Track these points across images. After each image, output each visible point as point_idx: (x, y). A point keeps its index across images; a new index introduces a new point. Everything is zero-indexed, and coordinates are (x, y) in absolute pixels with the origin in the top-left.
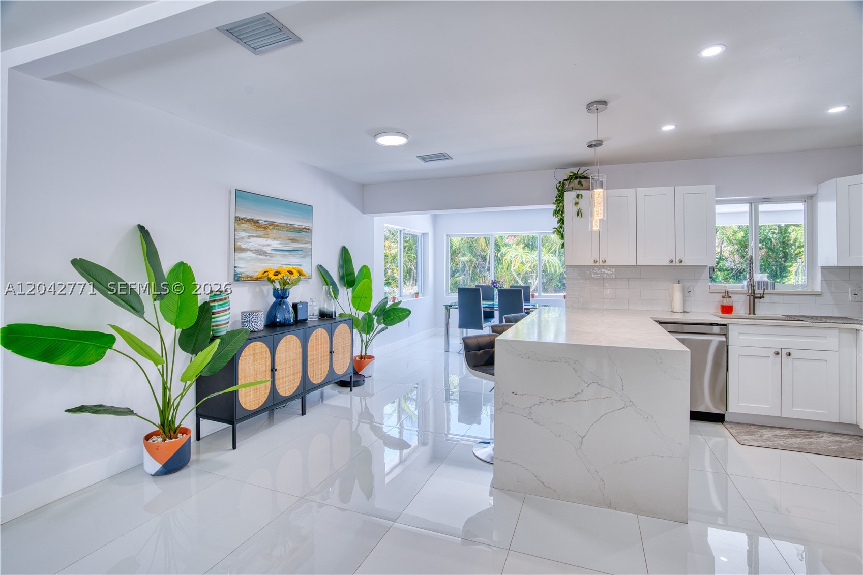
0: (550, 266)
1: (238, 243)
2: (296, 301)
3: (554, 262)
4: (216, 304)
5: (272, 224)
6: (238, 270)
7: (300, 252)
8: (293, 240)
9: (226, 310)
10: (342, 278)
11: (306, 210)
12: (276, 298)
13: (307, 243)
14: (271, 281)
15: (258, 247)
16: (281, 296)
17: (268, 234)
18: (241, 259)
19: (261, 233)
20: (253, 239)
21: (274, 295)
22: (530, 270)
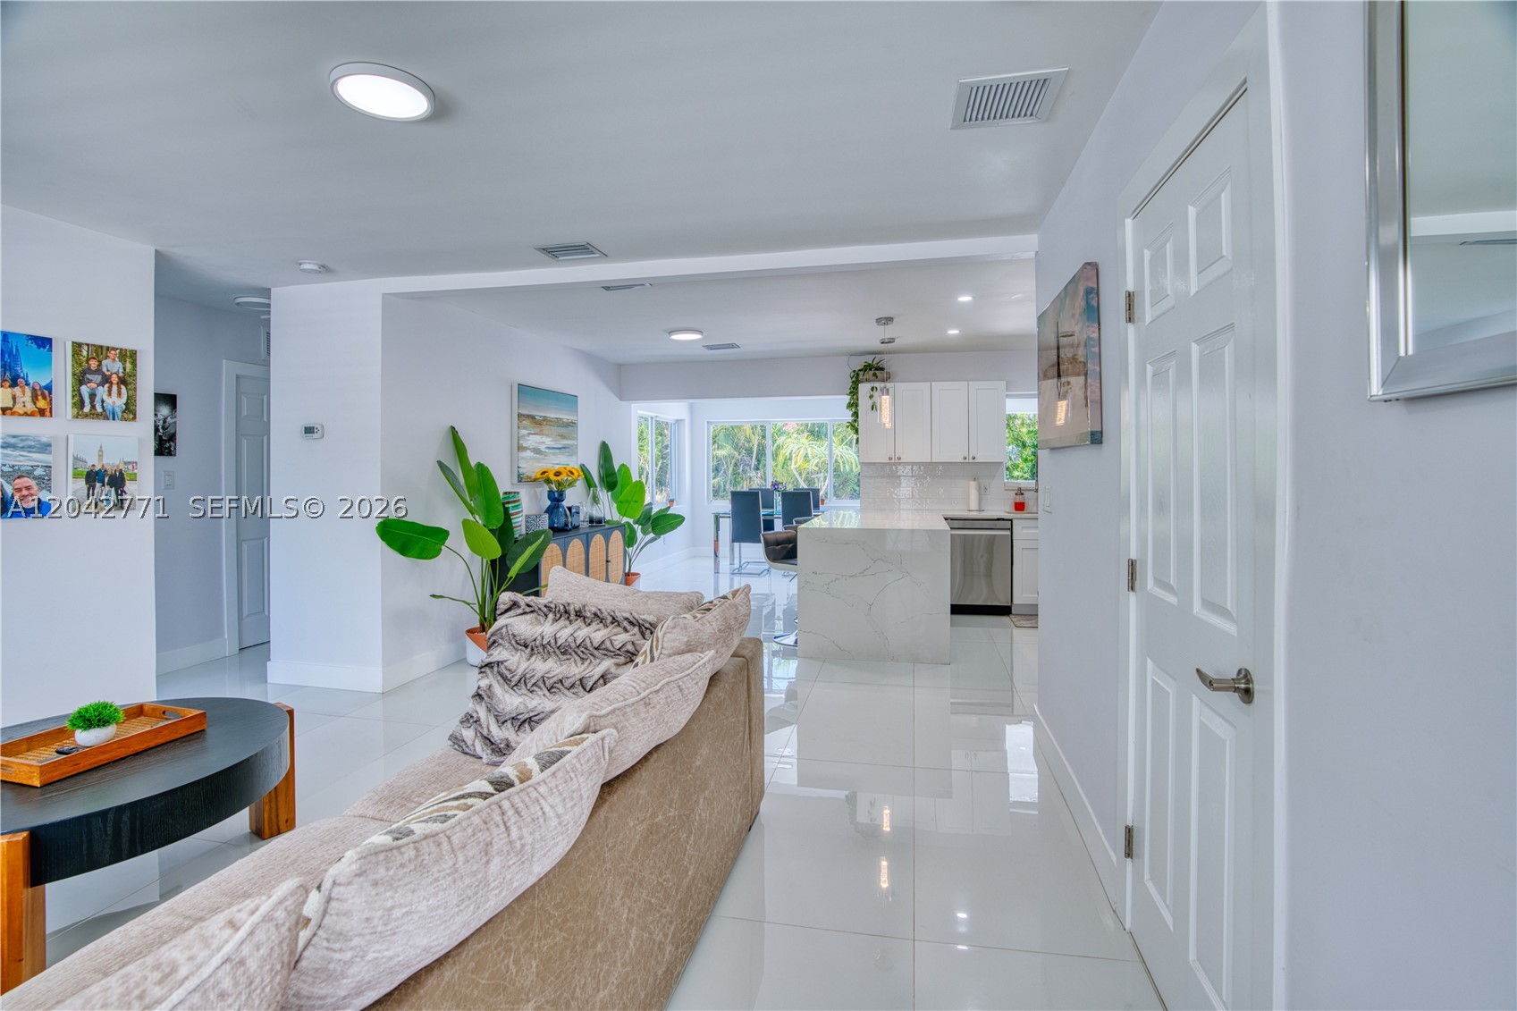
0: (844, 463)
1: (521, 442)
2: (570, 505)
3: (848, 456)
4: (510, 505)
5: (545, 419)
6: (521, 471)
7: (567, 450)
8: (563, 437)
9: (519, 512)
10: (602, 480)
11: (570, 400)
12: (552, 501)
13: (573, 439)
14: (548, 481)
15: (535, 445)
16: (556, 498)
17: (542, 431)
18: (523, 458)
19: (537, 430)
20: (532, 436)
21: (549, 498)
22: (817, 469)
